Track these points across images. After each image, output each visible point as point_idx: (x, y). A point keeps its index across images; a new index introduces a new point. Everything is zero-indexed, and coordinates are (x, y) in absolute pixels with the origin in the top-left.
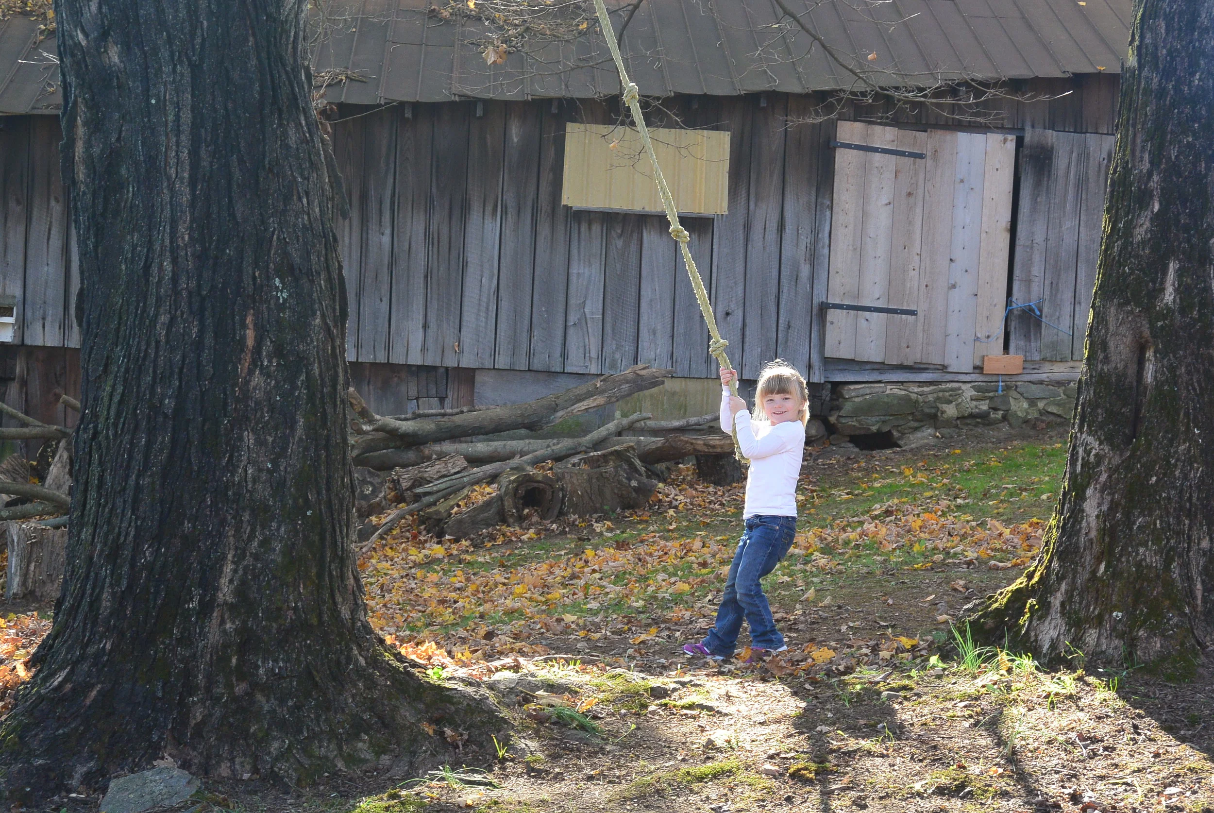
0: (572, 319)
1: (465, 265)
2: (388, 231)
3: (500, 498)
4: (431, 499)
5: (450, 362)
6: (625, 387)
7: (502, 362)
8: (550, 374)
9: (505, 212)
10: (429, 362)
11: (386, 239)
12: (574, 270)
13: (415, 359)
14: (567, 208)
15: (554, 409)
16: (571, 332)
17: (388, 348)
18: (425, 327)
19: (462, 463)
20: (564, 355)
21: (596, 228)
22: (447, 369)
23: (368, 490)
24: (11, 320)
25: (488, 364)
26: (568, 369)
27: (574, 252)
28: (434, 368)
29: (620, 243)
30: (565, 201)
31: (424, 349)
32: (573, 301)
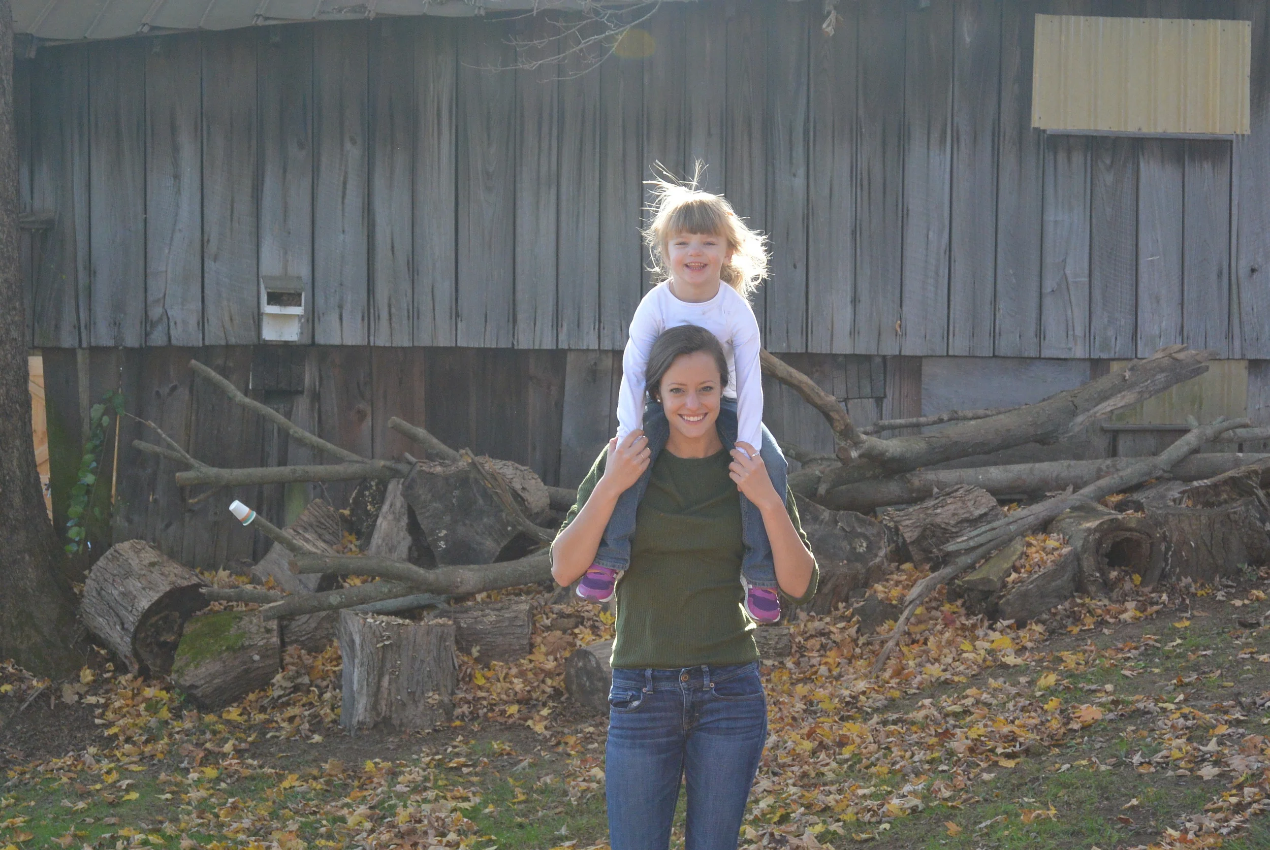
0: (1049, 284)
1: (905, 214)
2: (801, 171)
3: (1076, 557)
4: (966, 560)
5: (890, 348)
6: (1161, 377)
7: (959, 346)
8: (1023, 361)
9: (956, 139)
10: (861, 350)
11: (799, 182)
12: (1050, 217)
13: (843, 346)
14: (1039, 132)
16: (1048, 301)
17: (806, 331)
18: (855, 301)
19: (988, 501)
20: (1040, 334)
21: (1078, 158)
22: (884, 358)
23: (862, 547)
24: (298, 311)
25: (940, 350)
26: (1046, 353)
27: (1050, 190)
28: (868, 358)
29: (1109, 178)
30: (1038, 121)
31: (854, 332)
32: (1049, 260)
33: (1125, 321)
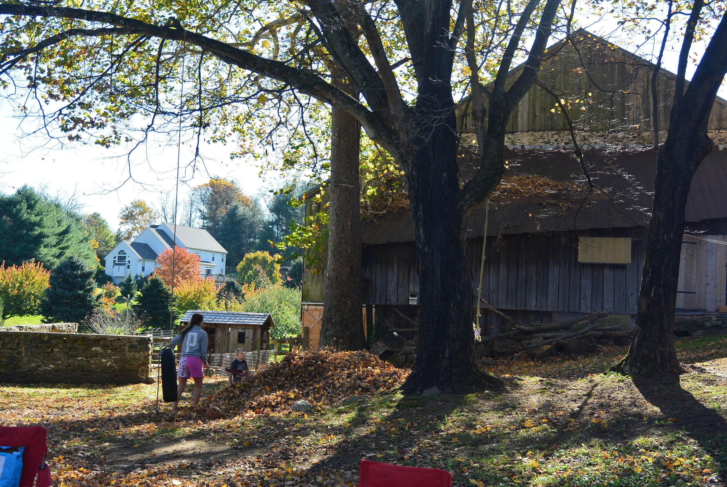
0: (582, 296)
1: (548, 280)
2: (525, 271)
3: (551, 349)
4: (531, 349)
5: (544, 309)
6: (595, 317)
7: (560, 309)
8: (575, 313)
9: (560, 264)
10: (538, 310)
11: (524, 273)
12: (582, 282)
13: (533, 309)
14: (580, 263)
15: (573, 324)
16: (582, 301)
17: (525, 306)
18: (536, 299)
19: (542, 339)
20: (580, 307)
21: (589, 269)
22: (543, 312)
23: (514, 347)
24: (416, 298)
25: (556, 310)
26: (581, 312)
27: (582, 276)
28: (539, 311)
29: (596, 273)
30: (579, 260)
31: (536, 306)
32: (582, 291)
33: (600, 305)
